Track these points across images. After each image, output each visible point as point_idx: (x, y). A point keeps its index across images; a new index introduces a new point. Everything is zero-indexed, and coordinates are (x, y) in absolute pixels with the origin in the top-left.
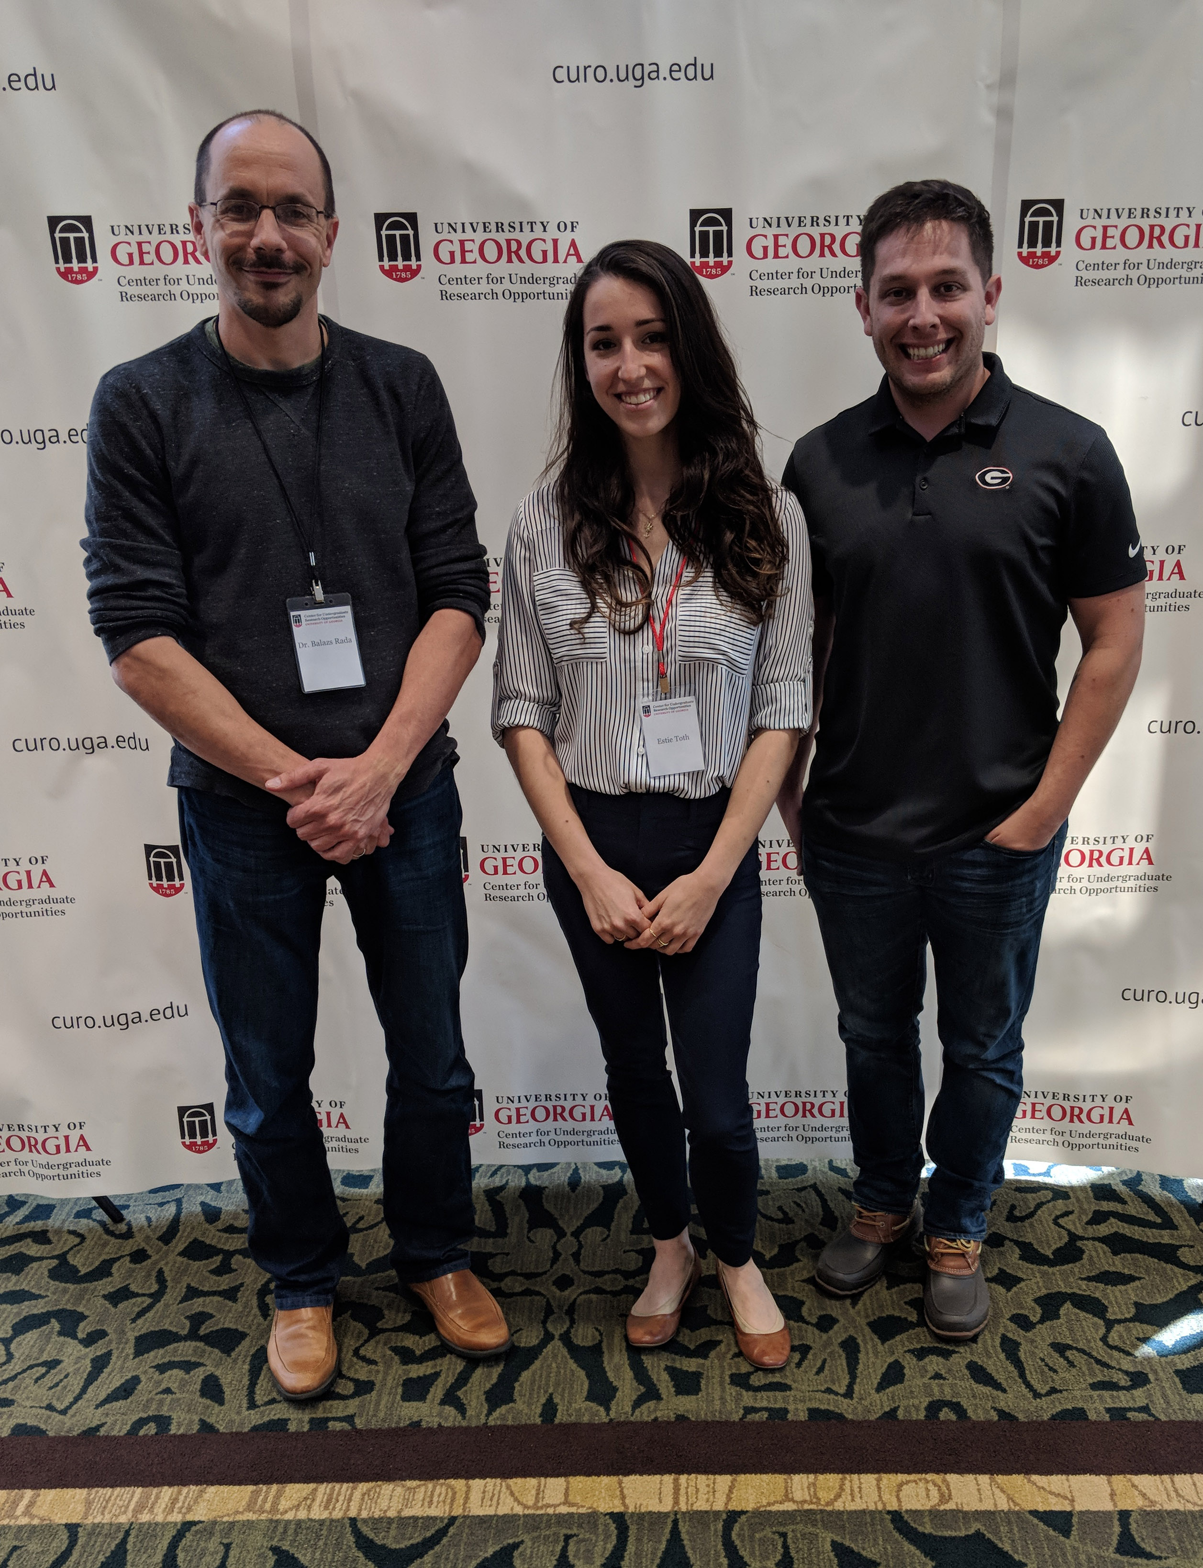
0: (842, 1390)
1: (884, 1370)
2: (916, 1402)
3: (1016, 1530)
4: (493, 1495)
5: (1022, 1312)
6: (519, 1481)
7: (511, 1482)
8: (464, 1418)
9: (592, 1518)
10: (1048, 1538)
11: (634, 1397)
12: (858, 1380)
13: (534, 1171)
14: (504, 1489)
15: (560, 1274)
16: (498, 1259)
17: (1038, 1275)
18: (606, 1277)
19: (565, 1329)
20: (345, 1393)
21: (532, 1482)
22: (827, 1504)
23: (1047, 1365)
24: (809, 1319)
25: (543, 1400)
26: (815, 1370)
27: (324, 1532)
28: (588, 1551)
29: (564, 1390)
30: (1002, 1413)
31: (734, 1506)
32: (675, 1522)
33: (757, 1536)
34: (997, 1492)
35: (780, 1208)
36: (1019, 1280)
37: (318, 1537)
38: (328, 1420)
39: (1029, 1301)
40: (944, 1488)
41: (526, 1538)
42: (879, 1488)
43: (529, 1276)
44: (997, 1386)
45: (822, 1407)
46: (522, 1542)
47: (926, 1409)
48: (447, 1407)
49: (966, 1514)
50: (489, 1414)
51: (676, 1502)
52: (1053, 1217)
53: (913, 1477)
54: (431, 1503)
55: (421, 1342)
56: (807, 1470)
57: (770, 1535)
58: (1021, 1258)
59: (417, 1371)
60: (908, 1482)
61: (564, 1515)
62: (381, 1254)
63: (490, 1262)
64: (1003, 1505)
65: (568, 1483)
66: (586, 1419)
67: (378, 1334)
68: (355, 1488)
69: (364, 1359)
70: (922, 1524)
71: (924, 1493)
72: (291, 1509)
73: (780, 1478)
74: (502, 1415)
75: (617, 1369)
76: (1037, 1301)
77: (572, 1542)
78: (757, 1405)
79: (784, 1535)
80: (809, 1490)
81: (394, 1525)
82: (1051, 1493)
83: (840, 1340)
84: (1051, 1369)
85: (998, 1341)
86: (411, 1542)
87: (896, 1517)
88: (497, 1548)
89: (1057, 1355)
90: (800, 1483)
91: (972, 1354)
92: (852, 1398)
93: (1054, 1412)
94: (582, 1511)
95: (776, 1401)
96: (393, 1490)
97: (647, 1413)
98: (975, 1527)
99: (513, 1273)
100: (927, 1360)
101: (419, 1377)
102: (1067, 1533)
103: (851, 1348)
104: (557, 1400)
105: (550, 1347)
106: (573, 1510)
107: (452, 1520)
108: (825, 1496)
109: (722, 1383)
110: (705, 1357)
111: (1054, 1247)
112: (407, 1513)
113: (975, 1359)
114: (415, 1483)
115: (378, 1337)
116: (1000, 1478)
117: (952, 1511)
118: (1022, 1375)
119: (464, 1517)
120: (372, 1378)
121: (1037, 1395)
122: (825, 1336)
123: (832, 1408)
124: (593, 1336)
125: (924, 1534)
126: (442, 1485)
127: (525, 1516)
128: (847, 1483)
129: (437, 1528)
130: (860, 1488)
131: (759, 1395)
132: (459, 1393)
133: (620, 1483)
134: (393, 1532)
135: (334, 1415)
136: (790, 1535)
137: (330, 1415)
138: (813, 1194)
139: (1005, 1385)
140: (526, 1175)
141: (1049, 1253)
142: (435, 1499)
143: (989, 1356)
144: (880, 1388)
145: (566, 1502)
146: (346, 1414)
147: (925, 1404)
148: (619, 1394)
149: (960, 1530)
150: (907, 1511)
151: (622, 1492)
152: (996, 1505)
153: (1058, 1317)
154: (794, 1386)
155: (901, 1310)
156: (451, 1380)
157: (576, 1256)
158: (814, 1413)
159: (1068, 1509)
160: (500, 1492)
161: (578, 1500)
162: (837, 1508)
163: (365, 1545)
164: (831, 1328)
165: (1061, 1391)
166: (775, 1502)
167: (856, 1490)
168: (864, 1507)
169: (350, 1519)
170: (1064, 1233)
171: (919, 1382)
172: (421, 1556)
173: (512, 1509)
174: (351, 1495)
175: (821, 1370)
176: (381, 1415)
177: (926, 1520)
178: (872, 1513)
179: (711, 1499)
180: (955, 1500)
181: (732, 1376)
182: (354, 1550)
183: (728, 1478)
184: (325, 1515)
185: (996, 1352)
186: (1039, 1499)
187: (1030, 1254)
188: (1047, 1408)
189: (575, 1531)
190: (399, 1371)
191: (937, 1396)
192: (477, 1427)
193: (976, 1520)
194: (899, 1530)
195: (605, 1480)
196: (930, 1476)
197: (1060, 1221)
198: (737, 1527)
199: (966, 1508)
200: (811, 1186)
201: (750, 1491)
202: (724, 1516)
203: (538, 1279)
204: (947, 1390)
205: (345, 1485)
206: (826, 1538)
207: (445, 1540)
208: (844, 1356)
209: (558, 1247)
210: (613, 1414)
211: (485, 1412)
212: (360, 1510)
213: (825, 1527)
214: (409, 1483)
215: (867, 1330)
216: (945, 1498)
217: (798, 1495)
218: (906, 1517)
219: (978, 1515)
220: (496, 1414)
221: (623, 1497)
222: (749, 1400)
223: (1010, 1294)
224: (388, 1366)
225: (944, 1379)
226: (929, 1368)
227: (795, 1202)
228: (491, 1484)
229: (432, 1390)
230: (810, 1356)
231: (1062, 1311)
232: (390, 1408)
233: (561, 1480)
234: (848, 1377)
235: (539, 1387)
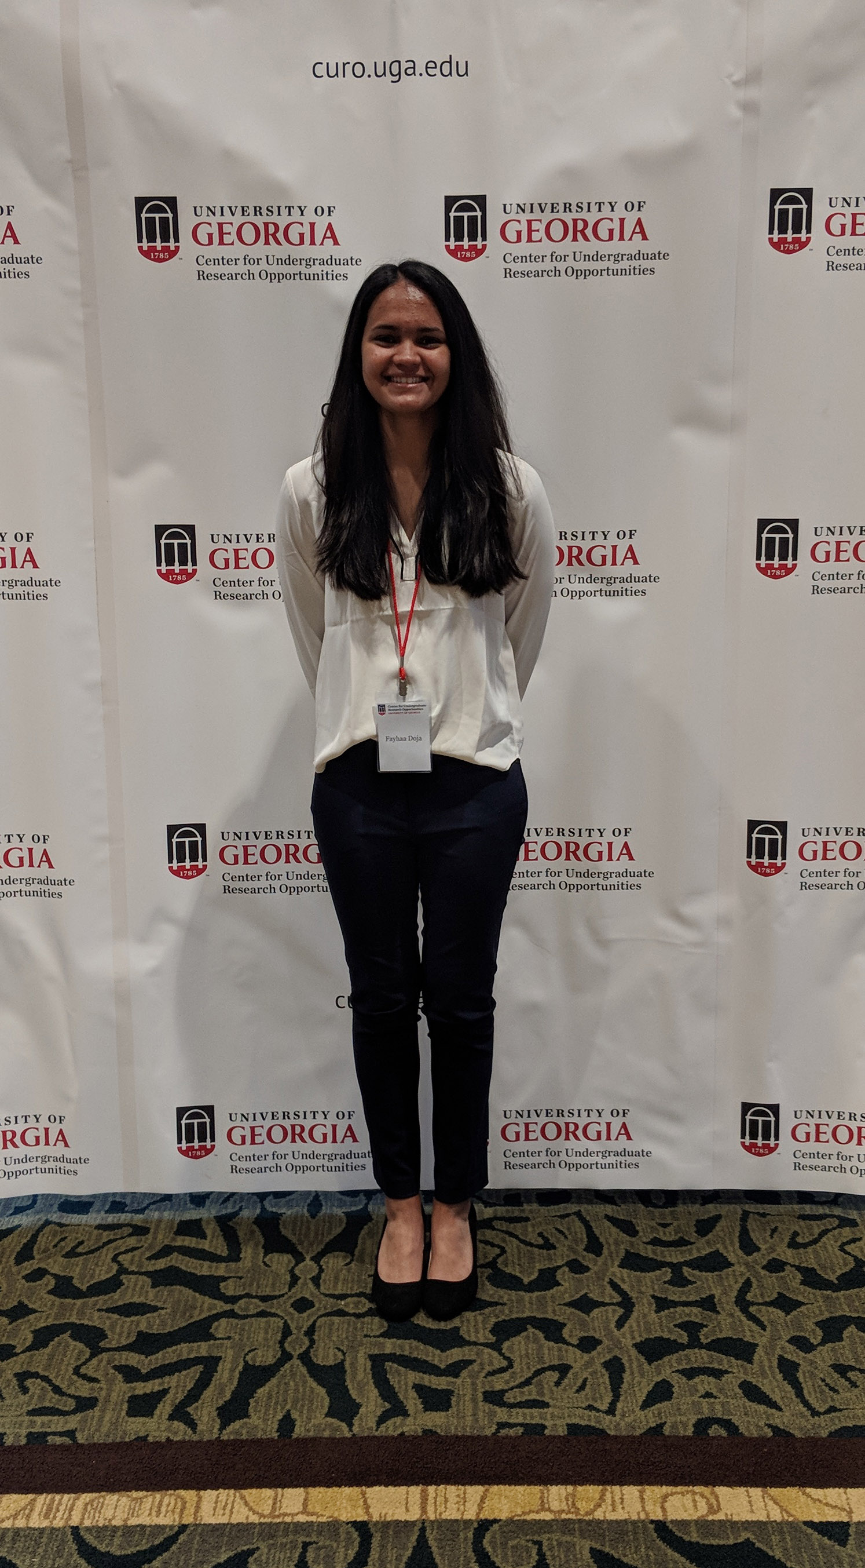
0: (604, 1407)
1: (650, 1388)
2: (684, 1419)
3: (788, 1538)
4: (226, 1504)
5: (802, 1334)
6: (254, 1491)
7: (245, 1492)
8: (195, 1433)
9: (333, 1527)
10: (823, 1548)
11: (379, 1413)
12: (622, 1398)
13: (271, 1197)
14: (238, 1500)
15: (298, 1297)
16: (230, 1282)
17: (820, 1299)
18: (349, 1299)
19: (304, 1348)
20: (66, 1409)
21: (268, 1493)
22: (587, 1514)
23: (827, 1385)
24: (570, 1340)
25: (280, 1416)
26: (575, 1388)
27: (44, 1540)
28: (328, 1556)
29: (303, 1406)
30: (775, 1429)
31: (485, 1515)
32: (423, 1530)
33: (511, 1543)
34: (771, 1503)
35: (540, 1235)
36: (800, 1304)
37: (38, 1544)
38: (46, 1434)
39: (810, 1325)
40: (713, 1501)
41: (263, 1546)
42: (642, 1499)
43: (264, 1299)
44: (773, 1405)
45: (583, 1423)
46: (258, 1548)
47: (694, 1425)
48: (176, 1422)
49: (736, 1523)
50: (222, 1428)
51: (424, 1510)
52: (839, 1243)
53: (679, 1489)
54: (159, 1512)
55: (147, 1361)
56: (565, 1481)
57: (523, 1542)
58: (803, 1283)
59: (142, 1388)
60: (672, 1494)
61: (303, 1523)
62: (103, 1278)
63: (222, 1285)
64: (776, 1515)
65: (307, 1493)
66: (326, 1434)
67: (101, 1353)
68: (78, 1499)
69: (85, 1377)
70: (689, 1533)
71: (691, 1504)
72: (8, 1519)
73: (536, 1489)
74: (237, 1429)
75: (361, 1388)
76: (817, 1324)
77: (310, 1549)
78: (511, 1421)
79: (539, 1544)
80: (567, 1499)
81: (120, 1533)
82: (827, 1504)
83: (602, 1361)
84: (832, 1389)
85: (775, 1363)
86: (138, 1548)
87: (661, 1527)
88: (232, 1554)
89: (836, 1376)
90: (557, 1496)
91: (745, 1373)
92: (614, 1415)
93: (833, 1428)
94: (324, 1519)
95: (532, 1418)
96: (118, 1500)
97: (393, 1427)
98: (744, 1536)
99: (248, 1296)
100: (697, 1380)
101: (146, 1395)
102: (843, 1543)
103: (615, 1368)
104: (295, 1415)
105: (287, 1366)
106: (313, 1519)
107: (183, 1528)
108: (583, 1506)
109: (474, 1400)
110: (457, 1376)
111: (839, 1272)
112: (133, 1522)
113: (749, 1379)
114: (141, 1494)
115: (100, 1356)
116: (774, 1491)
117: (720, 1521)
118: (799, 1393)
119: (196, 1525)
120: (95, 1394)
121: (815, 1413)
122: (586, 1357)
123: (593, 1424)
124: (335, 1355)
125: (690, 1543)
126: (171, 1495)
127: (261, 1524)
128: (608, 1495)
129: (165, 1536)
130: (622, 1499)
131: (514, 1411)
132: (190, 1410)
133: (364, 1494)
134: (117, 1541)
135: (53, 1429)
136: (545, 1544)
137: (48, 1430)
138: (578, 1224)
139: (780, 1403)
140: (262, 1201)
141: (833, 1278)
142: (163, 1509)
143: (763, 1374)
144: (646, 1405)
145: (305, 1511)
146: (65, 1429)
147: (693, 1421)
148: (362, 1410)
149: (728, 1538)
150: (672, 1521)
151: (365, 1502)
152: (768, 1516)
153: (841, 1339)
154: (551, 1402)
155: (670, 1332)
156: (180, 1397)
157: (316, 1281)
158: (573, 1428)
159: (846, 1520)
160: (233, 1502)
161: (318, 1509)
162: (597, 1518)
163: (86, 1550)
164: (594, 1349)
165: (841, 1410)
166: (531, 1512)
167: (618, 1501)
168: (625, 1516)
169: (72, 1527)
170: (851, 1259)
171: (689, 1400)
172: (150, 1561)
173: (247, 1518)
174: (73, 1505)
175: (582, 1387)
176: (104, 1429)
177: (693, 1528)
178: (634, 1523)
179: (462, 1507)
180: (724, 1511)
181: (484, 1393)
182: (76, 1556)
183: (479, 1489)
184: (45, 1524)
185: (773, 1373)
186: (815, 1511)
187: (811, 1278)
188: (825, 1427)
189: (314, 1539)
190: (122, 1390)
191: (706, 1413)
192: (209, 1441)
193: (746, 1529)
194: (663, 1539)
195: (347, 1490)
196: (697, 1489)
197: (846, 1248)
198: (488, 1536)
199: (736, 1518)
200: (574, 1213)
201: (504, 1501)
202: (476, 1525)
203: (275, 1301)
204: (718, 1407)
205: (66, 1496)
206: (584, 1547)
207: (174, 1548)
208: (607, 1376)
209: (297, 1272)
210: (356, 1429)
211: (217, 1426)
212: (83, 1519)
213: (582, 1536)
214: (135, 1494)
215: (634, 1352)
216: (712, 1510)
217: (555, 1505)
218: (671, 1526)
219: (747, 1525)
220: (230, 1429)
221: (367, 1507)
222: (502, 1414)
223: (789, 1317)
224: (111, 1382)
225: (716, 1398)
226: (699, 1387)
227: (557, 1229)
228: (224, 1495)
229: (160, 1406)
230: (570, 1375)
231: (846, 1334)
232: (115, 1424)
233: (301, 1491)
234: (611, 1394)
235: (276, 1403)
